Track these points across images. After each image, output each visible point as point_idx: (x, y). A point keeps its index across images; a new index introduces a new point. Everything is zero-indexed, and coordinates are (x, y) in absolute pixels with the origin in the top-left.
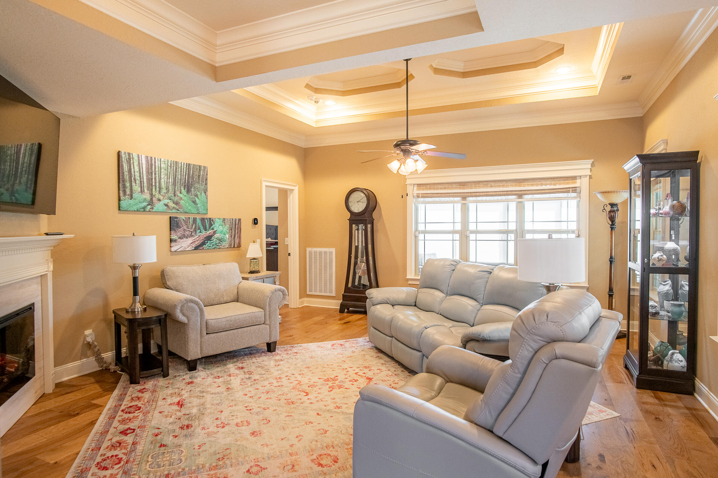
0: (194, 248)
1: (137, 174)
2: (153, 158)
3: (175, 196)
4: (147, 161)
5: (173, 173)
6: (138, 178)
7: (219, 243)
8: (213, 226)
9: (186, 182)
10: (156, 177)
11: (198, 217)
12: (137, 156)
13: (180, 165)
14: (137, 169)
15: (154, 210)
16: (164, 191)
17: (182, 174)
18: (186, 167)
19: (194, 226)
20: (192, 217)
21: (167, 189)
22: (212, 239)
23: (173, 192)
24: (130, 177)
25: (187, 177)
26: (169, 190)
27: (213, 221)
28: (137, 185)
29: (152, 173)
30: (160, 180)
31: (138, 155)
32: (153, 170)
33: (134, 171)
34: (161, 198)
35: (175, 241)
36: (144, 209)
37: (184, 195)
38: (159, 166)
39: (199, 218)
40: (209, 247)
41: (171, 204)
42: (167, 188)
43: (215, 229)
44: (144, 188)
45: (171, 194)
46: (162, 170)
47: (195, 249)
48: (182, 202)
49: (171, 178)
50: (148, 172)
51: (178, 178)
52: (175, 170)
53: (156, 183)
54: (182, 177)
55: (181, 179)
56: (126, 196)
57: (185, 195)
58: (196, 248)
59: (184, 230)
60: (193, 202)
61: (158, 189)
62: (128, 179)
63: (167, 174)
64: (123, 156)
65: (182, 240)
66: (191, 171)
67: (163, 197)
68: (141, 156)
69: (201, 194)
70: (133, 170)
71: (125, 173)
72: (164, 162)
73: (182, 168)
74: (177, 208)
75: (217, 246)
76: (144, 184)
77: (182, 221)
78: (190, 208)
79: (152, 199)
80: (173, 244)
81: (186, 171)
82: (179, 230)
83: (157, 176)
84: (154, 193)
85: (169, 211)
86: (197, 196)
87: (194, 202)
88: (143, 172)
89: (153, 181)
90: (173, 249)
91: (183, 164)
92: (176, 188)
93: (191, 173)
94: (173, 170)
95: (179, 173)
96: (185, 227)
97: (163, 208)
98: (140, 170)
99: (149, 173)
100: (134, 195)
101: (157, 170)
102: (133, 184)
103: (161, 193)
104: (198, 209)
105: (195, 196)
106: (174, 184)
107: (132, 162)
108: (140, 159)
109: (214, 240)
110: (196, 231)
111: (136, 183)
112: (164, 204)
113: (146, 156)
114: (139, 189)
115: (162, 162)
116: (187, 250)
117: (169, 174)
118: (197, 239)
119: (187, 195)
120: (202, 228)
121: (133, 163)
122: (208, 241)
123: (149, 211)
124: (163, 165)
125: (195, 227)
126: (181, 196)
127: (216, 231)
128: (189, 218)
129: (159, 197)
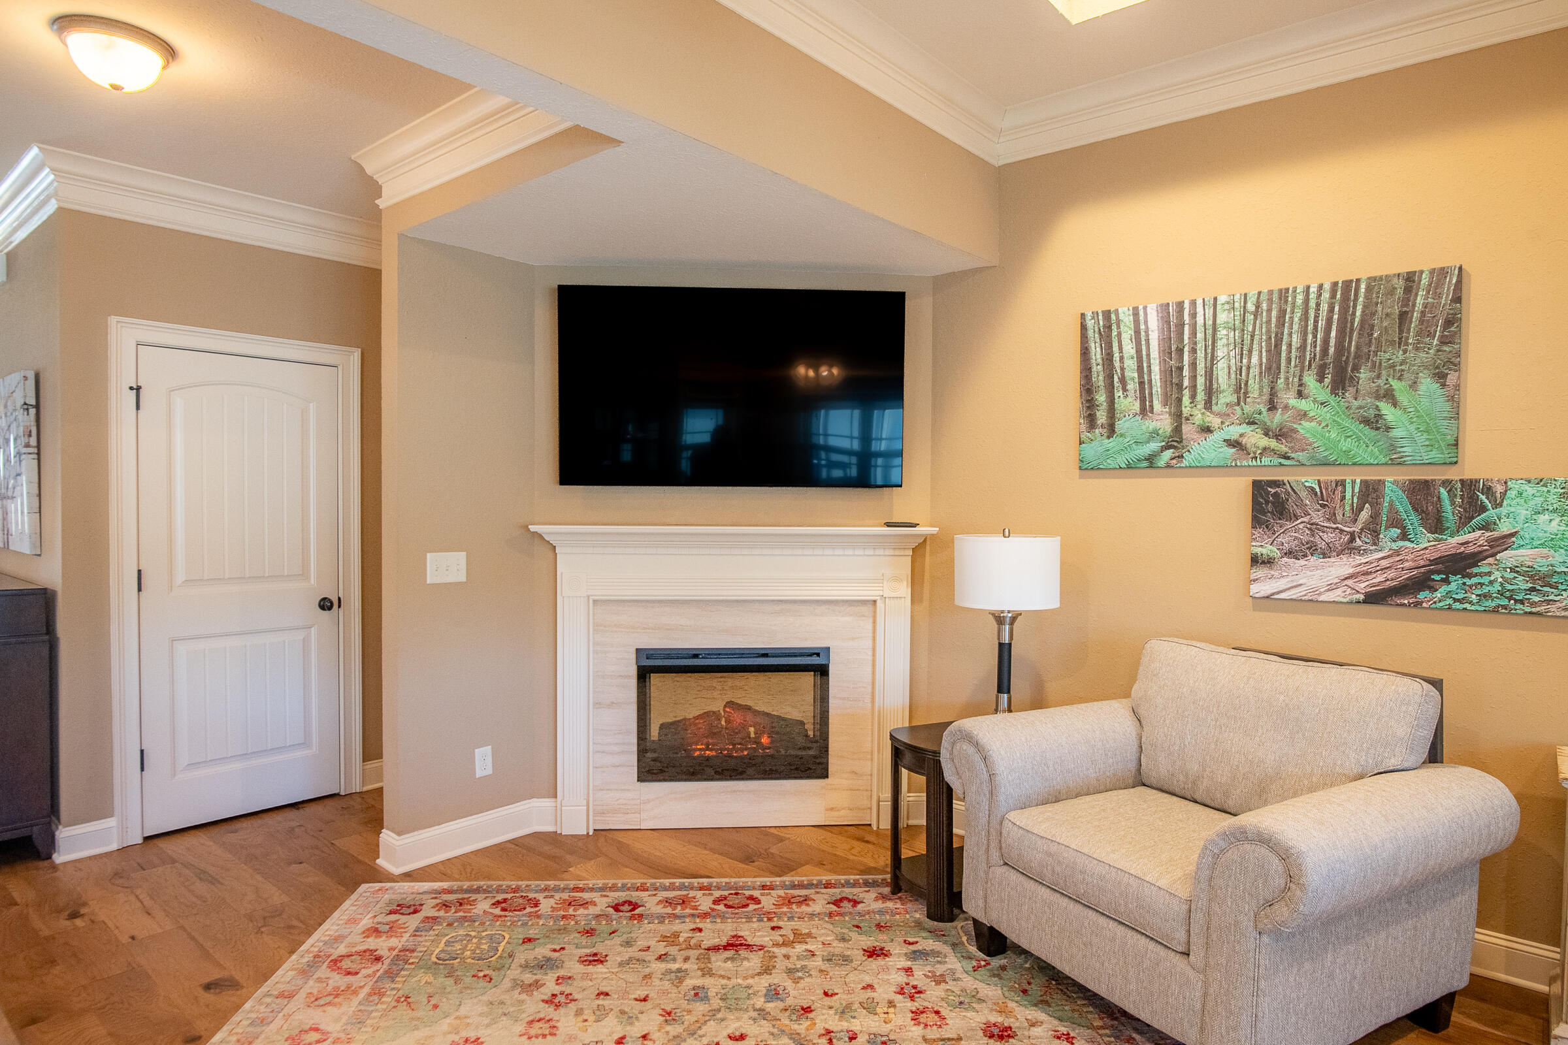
0: (1362, 597)
1: (1131, 364)
2: (1187, 305)
3: (1272, 407)
4: (1165, 320)
5: (1269, 331)
6: (1132, 374)
7: (1533, 589)
8: (1491, 513)
9: (1332, 350)
10: (1195, 359)
11: (1392, 482)
12: (1131, 312)
13: (1300, 299)
14: (1129, 349)
15: (1185, 463)
16: (1226, 397)
17: (1310, 327)
18: (1333, 296)
19: (1365, 515)
20: (1354, 479)
21: (1238, 389)
22: (1475, 570)
23: (1266, 397)
24: (1110, 377)
25: (1333, 334)
26: (1246, 393)
27: (1488, 491)
28: (1131, 393)
29: (1180, 351)
30: (1212, 364)
31: (1136, 310)
32: (1186, 341)
33: (1122, 358)
34: (1215, 421)
35: (1269, 562)
36: (1151, 463)
37: (1315, 401)
38: (1210, 322)
39: (1395, 483)
40: (1455, 600)
41: (1255, 439)
42: (1241, 390)
43: (1504, 528)
44: (1151, 401)
45: (1256, 402)
46: (1222, 332)
47: (1365, 602)
48: (1305, 428)
49: (1255, 354)
50: (1166, 352)
51: (1290, 345)
52: (1274, 320)
53: (1194, 378)
54: (1310, 337)
55: (1302, 348)
56: (1097, 431)
57: (1321, 398)
58: (1374, 598)
59: (1313, 528)
60: (1366, 421)
61: (1201, 396)
62: (1101, 383)
63: (1238, 340)
64: (1090, 323)
65: (1302, 562)
66: (1359, 308)
67: (1219, 420)
68: (1145, 308)
69: (1414, 385)
70: (1117, 356)
71: (1094, 369)
72: (1226, 307)
73: (1312, 304)
74: (1283, 448)
75: (1522, 602)
76: (1151, 388)
77: (1303, 494)
78: (1345, 445)
79: (1177, 430)
80: (1260, 572)
81: (1331, 310)
82: (1289, 525)
83: (1200, 355)
84: (1186, 411)
85: (1245, 463)
86: (1389, 396)
87: (1374, 422)
88: (1148, 355)
89: (1186, 372)
90: (1261, 589)
91: (1313, 290)
92: (1281, 381)
93: (1358, 313)
94: (1269, 322)
95: (1296, 327)
96: (1318, 517)
97: (1222, 455)
98: (1139, 351)
99: (1170, 353)
100: (1120, 426)
101: (1200, 336)
102: (1118, 393)
103: (1214, 408)
104: (1393, 448)
105: (1378, 397)
106: (1269, 369)
107: (1114, 333)
108: (1142, 318)
109: (1497, 575)
110: (1376, 534)
111: (1125, 390)
112: (1225, 441)
113: (1162, 305)
114: (1137, 406)
115: (1219, 307)
116: (1321, 598)
117: (1247, 341)
118: (1384, 563)
119: (1332, 400)
120: (1412, 520)
121: (1119, 334)
122: (1452, 578)
123: (1168, 466)
124: (1222, 317)
125: (1375, 516)
126: (1303, 405)
127: (1513, 535)
128: (1342, 483)
129: (1208, 419)
